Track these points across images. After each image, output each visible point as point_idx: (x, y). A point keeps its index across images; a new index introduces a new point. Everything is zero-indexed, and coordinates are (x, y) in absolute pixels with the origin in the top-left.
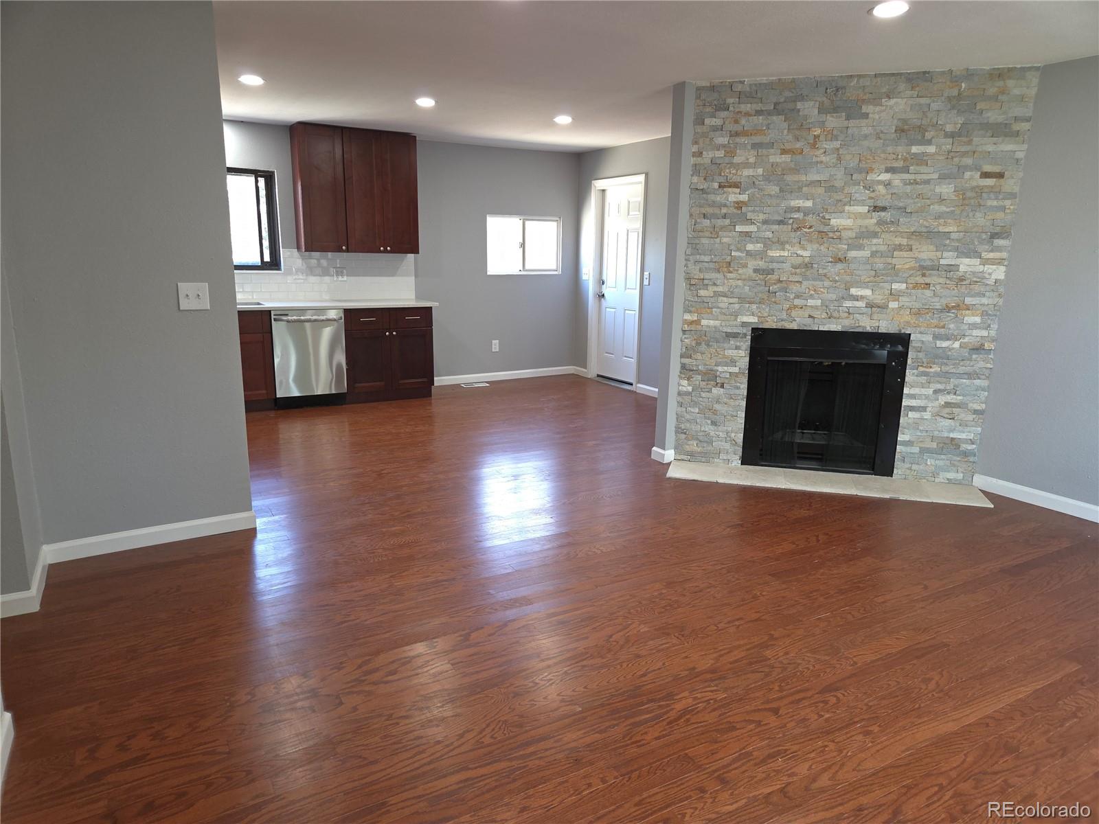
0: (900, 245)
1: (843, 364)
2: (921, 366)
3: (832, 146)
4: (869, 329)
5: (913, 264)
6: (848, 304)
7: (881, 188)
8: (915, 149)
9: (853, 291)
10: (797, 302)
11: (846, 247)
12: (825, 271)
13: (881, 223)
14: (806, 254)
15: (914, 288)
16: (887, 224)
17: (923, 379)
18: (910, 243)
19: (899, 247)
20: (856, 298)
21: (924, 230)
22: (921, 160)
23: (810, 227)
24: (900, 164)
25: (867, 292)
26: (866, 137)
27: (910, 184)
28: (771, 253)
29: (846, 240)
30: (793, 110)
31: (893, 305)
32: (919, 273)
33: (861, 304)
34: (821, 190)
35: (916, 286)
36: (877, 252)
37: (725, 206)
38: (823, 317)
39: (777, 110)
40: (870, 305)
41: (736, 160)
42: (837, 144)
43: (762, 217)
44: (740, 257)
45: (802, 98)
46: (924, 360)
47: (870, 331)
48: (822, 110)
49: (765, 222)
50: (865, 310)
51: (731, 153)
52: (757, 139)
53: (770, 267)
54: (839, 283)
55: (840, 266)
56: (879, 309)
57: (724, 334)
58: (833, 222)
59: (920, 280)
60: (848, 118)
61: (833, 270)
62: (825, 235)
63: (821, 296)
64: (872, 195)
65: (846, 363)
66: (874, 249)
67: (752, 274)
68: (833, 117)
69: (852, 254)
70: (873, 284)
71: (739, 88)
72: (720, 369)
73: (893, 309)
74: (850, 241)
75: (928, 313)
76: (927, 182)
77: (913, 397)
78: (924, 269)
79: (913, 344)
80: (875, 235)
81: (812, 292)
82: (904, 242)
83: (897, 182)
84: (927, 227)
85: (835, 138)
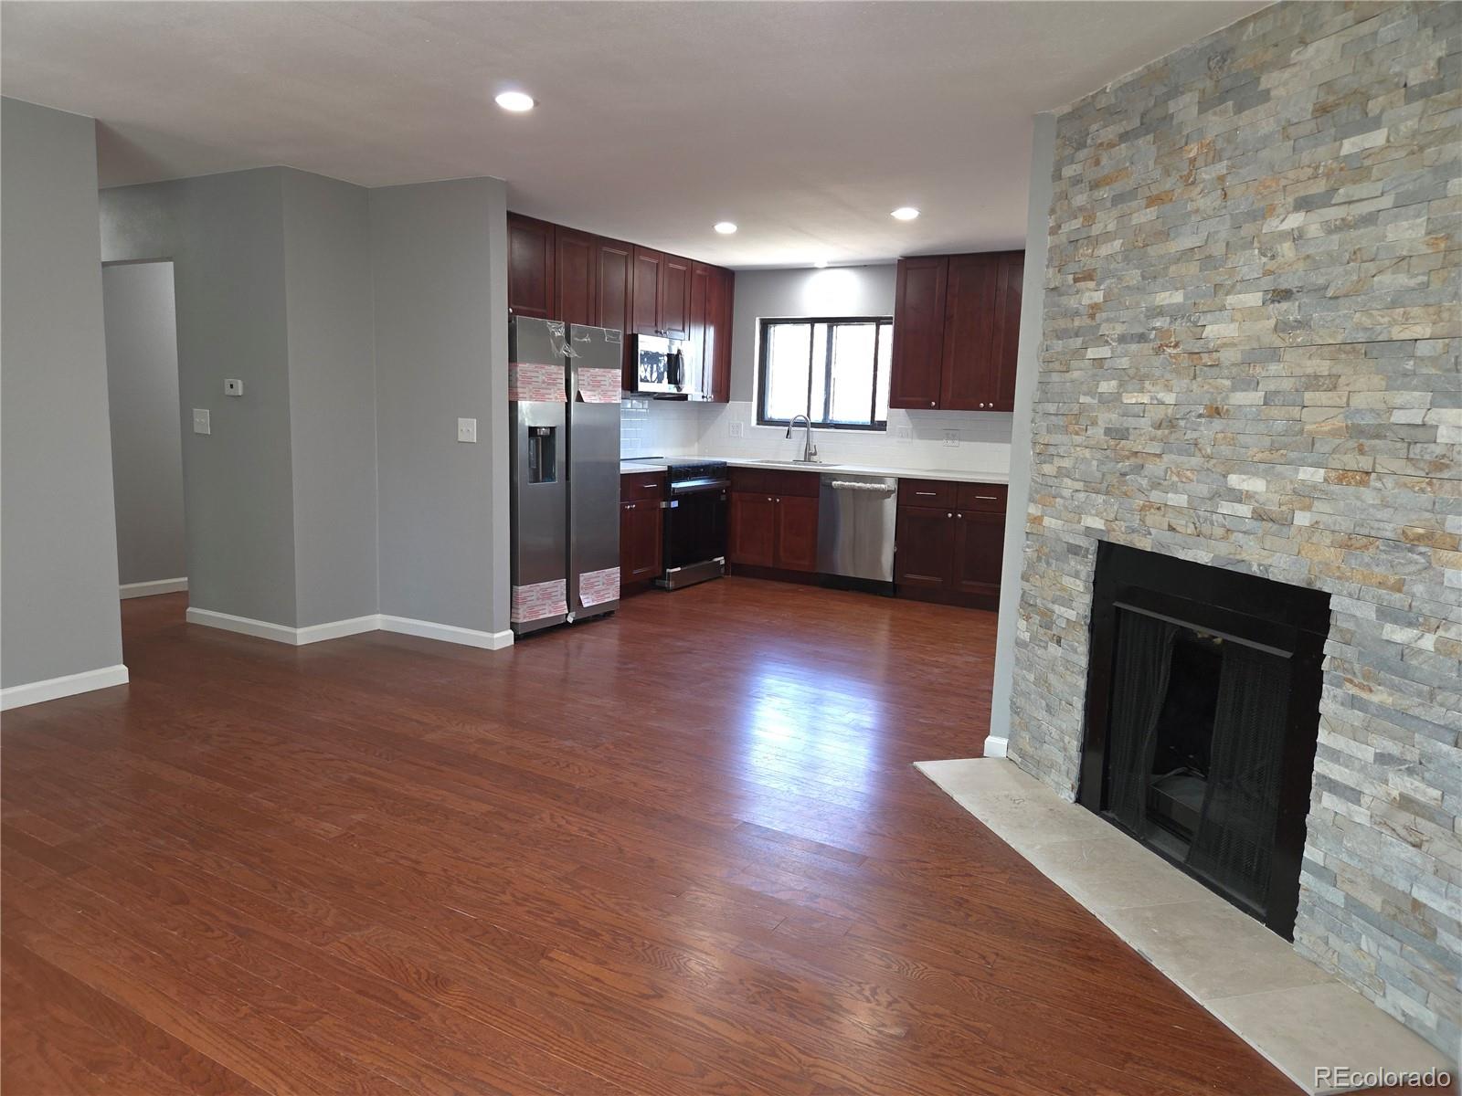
0: (1316, 377)
1: (1219, 641)
2: (1351, 681)
3: (1214, 175)
4: (1255, 570)
5: (1339, 422)
6: (1226, 508)
7: (1287, 249)
8: (1349, 146)
9: (1234, 480)
10: (1155, 496)
11: (1227, 383)
12: (1195, 435)
13: (1281, 327)
14: (1170, 398)
15: (1340, 480)
16: (1293, 328)
17: (1356, 717)
18: (1334, 371)
19: (1313, 382)
20: (1239, 497)
21: (1361, 337)
22: (1358, 169)
23: (1176, 346)
24: (1319, 187)
25: (1256, 485)
26: (1266, 141)
27: (1338, 229)
28: (1129, 399)
29: (1227, 368)
30: (1165, 118)
31: (1302, 519)
32: (1352, 444)
33: (1244, 510)
34: (1193, 268)
35: (1344, 476)
36: (1277, 392)
37: (1077, 313)
38: (1189, 532)
39: (1146, 126)
40: (1259, 516)
41: (1096, 229)
42: (1221, 168)
43: (1120, 329)
44: (1089, 405)
45: (1175, 92)
46: (1357, 667)
47: (1258, 574)
48: (1205, 106)
49: (1122, 339)
50: (1250, 525)
51: (1090, 219)
52: (1118, 187)
53: (1125, 425)
54: (1214, 461)
55: (1218, 424)
56: (1275, 527)
57: (1065, 545)
58: (1209, 331)
59: (1353, 461)
60: (1240, 109)
61: (1208, 431)
62: (1200, 360)
63: (1187, 487)
64: (1272, 265)
65: (1224, 641)
66: (1272, 388)
67: (1103, 437)
68: (1215, 114)
69: (1239, 398)
70: (1265, 468)
71: (1102, 102)
72: (1056, 608)
73: (1300, 528)
74: (1234, 370)
75: (1366, 547)
76: (1370, 219)
77: (1335, 756)
78: (1362, 434)
79: (1337, 622)
80: (1274, 354)
81: (1175, 478)
82: (1323, 367)
83: (1314, 230)
84: (1366, 329)
85: (1217, 157)
